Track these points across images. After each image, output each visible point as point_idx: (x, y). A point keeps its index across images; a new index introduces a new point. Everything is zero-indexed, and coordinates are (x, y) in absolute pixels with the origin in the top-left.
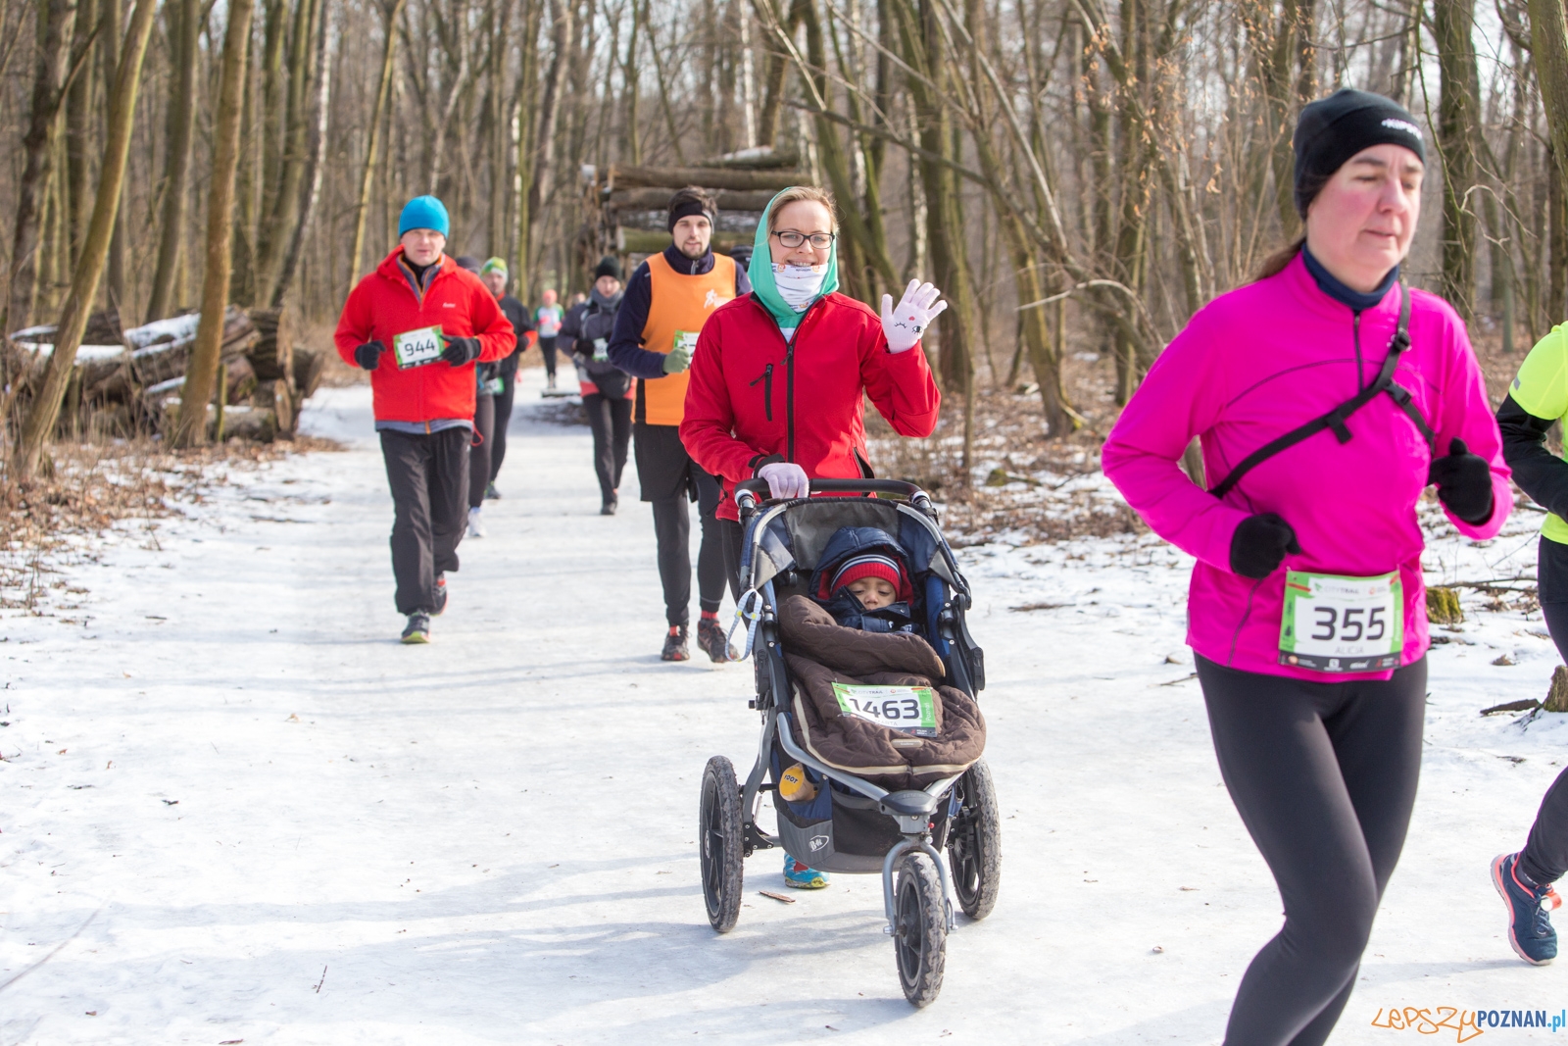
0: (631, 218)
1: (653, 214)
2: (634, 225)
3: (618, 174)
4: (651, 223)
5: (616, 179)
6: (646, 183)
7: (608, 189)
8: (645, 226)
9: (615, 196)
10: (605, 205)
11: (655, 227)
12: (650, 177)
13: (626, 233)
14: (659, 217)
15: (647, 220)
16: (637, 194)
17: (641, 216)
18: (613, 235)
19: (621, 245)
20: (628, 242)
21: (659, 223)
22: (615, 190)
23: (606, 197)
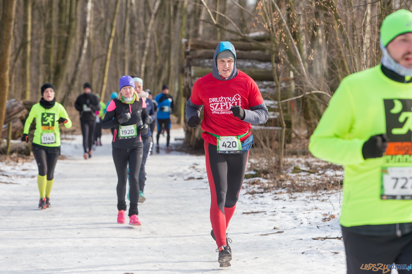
0: (197, 62)
1: (207, 61)
2: (198, 65)
3: (193, 43)
4: (206, 65)
5: (192, 46)
6: (204, 47)
7: (188, 50)
8: (203, 66)
9: (191, 53)
10: (187, 57)
11: (208, 66)
12: (206, 45)
13: (194, 69)
14: (209, 62)
15: (204, 63)
16: (200, 52)
17: (201, 62)
18: (190, 70)
19: (193, 74)
20: (195, 73)
21: (209, 65)
22: (191, 50)
23: (187, 54)
